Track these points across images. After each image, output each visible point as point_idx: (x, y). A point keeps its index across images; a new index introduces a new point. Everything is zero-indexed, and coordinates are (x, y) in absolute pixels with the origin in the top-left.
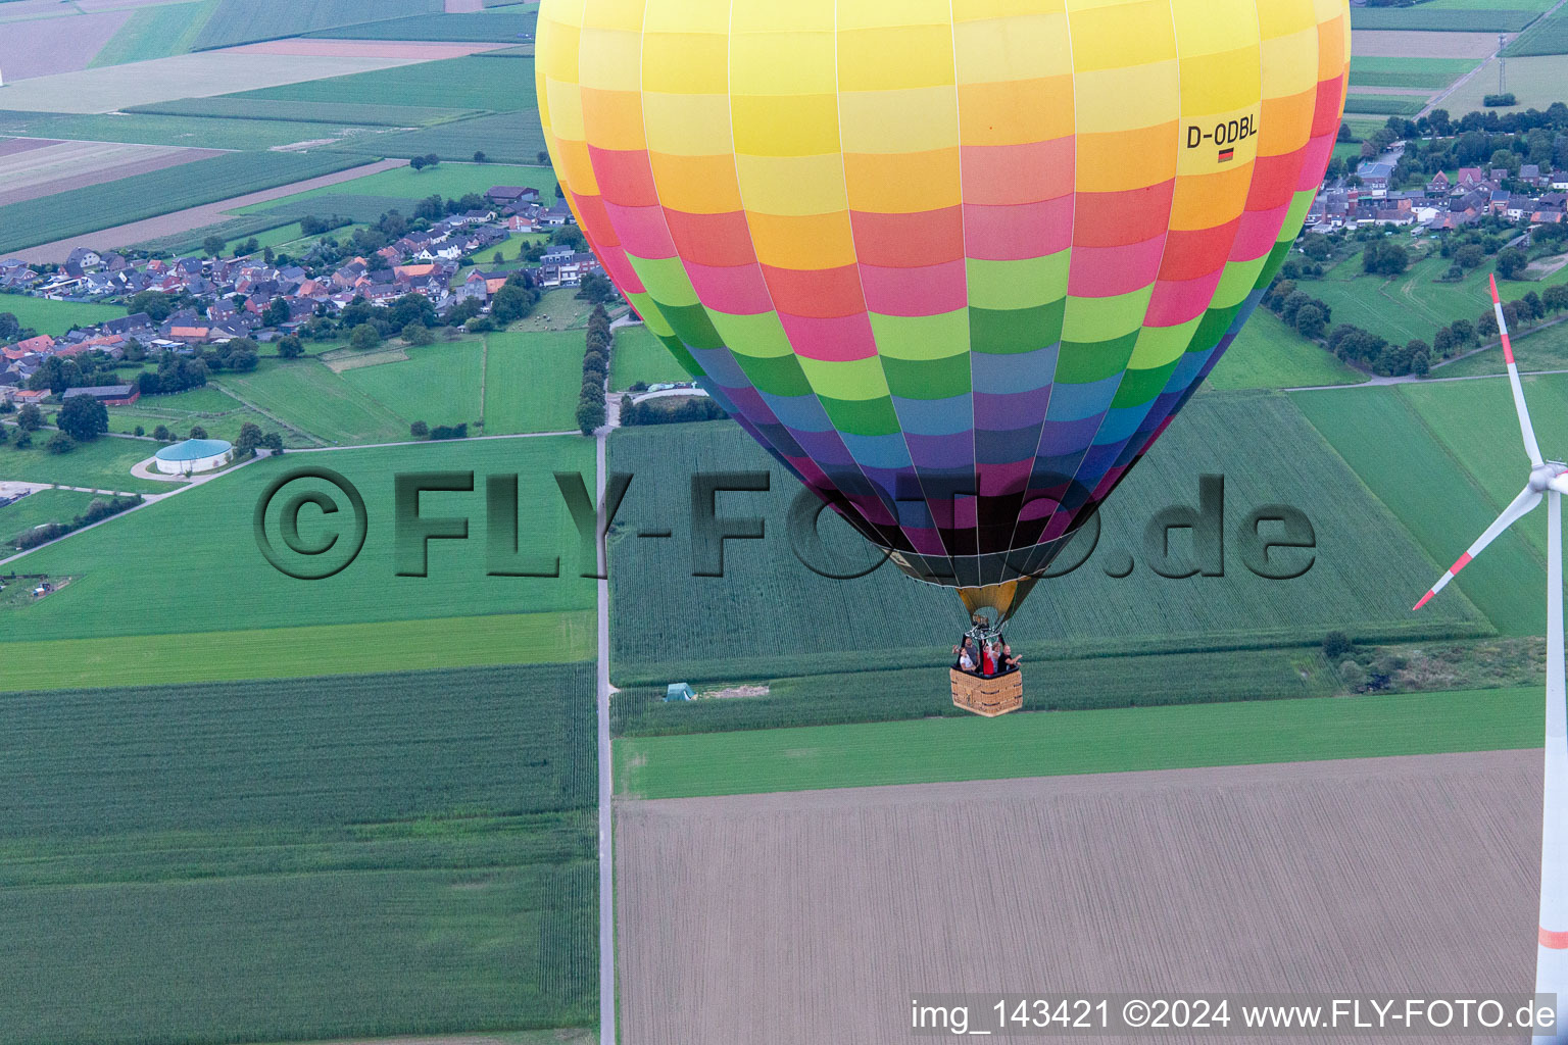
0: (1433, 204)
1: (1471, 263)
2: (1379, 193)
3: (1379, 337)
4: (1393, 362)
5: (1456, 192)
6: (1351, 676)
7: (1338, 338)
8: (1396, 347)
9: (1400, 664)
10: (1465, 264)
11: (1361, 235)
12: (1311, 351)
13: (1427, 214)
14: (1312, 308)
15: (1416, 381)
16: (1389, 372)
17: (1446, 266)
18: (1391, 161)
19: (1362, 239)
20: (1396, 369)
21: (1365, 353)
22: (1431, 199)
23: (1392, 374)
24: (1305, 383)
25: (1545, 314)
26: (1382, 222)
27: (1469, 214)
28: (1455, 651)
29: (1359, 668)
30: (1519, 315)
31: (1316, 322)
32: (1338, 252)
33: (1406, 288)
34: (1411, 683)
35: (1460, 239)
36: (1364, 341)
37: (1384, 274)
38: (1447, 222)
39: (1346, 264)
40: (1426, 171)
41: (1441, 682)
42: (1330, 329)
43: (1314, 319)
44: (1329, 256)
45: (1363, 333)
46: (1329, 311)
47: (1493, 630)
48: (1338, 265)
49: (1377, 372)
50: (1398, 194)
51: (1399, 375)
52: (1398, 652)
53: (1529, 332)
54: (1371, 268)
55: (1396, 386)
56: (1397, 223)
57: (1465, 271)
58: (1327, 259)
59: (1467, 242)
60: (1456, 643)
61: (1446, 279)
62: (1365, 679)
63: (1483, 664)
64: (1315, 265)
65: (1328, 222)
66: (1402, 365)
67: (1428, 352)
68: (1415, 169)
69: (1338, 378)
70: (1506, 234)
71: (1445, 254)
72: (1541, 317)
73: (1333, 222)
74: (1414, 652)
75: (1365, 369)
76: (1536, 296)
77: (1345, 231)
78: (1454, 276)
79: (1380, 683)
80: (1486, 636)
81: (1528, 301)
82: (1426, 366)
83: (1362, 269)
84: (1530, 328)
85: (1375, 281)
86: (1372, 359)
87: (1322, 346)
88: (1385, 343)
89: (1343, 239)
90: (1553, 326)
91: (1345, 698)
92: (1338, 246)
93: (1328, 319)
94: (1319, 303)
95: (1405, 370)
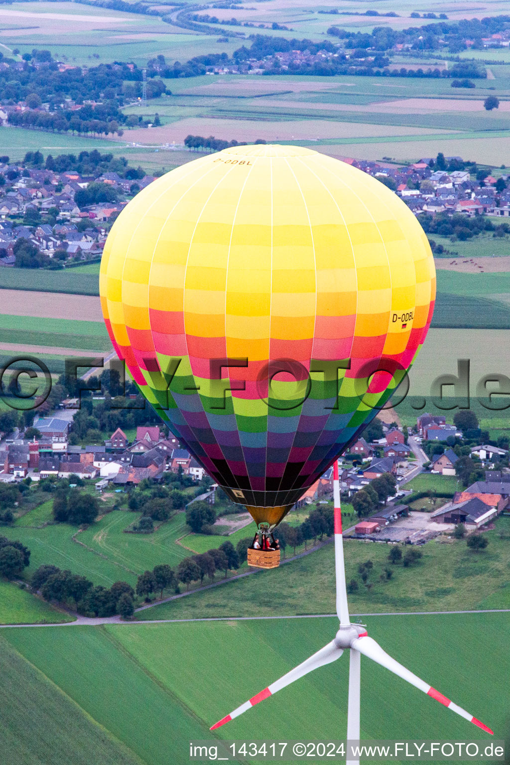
0: (115, 459)
1: (160, 516)
2: (59, 446)
3: (84, 578)
4: (98, 603)
5: (136, 450)
8: (101, 589)
10: (156, 517)
11: (46, 486)
13: (110, 469)
14: (13, 548)
15: (122, 622)
16: (94, 613)
17: (135, 519)
18: (67, 416)
19: (47, 489)
20: (101, 609)
21: (71, 593)
22: (113, 454)
23: (97, 615)
24: (12, 622)
25: (239, 565)
26: (66, 475)
27: (152, 471)
30: (217, 564)
31: (16, 564)
32: (26, 501)
33: (99, 537)
35: (147, 493)
36: (70, 581)
37: (75, 523)
38: (131, 477)
39: (35, 512)
40: (102, 428)
42: (31, 571)
43: (13, 561)
44: (16, 504)
45: (68, 573)
46: (29, 553)
48: (26, 513)
49: (82, 612)
50: (77, 449)
51: (104, 616)
53: (224, 581)
54: (61, 516)
55: (102, 626)
56: (81, 476)
57: (156, 524)
58: (14, 507)
59: (155, 495)
61: (136, 530)
64: (5, 511)
65: (10, 471)
66: (107, 606)
67: (132, 594)
68: (92, 425)
69: (44, 617)
70: (191, 491)
71: (134, 506)
72: (237, 567)
73: (15, 472)
75: (69, 610)
76: (232, 546)
77: (29, 481)
78: (144, 528)
81: (224, 550)
82: (131, 607)
83: (52, 517)
84: (225, 578)
85: (66, 531)
86: (77, 599)
87: (22, 587)
88: (90, 584)
89: (28, 489)
90: (247, 577)
92: (24, 495)
93: (27, 563)
94: (18, 545)
95: (110, 612)
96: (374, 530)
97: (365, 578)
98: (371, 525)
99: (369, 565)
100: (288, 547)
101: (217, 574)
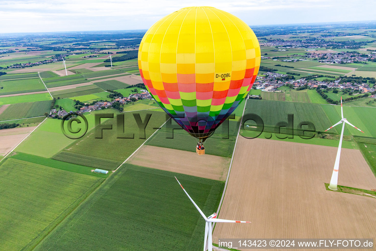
1: (346, 93)
2: (337, 84)
5: (346, 85)
6: (320, 136)
9: (326, 136)
12: (325, 100)
13: (342, 87)
14: (326, 95)
17: (343, 93)
18: (339, 81)
19: (333, 89)
21: (331, 101)
22: (343, 85)
23: (333, 104)
24: (323, 104)
25: (353, 100)
26: (336, 87)
27: (347, 88)
28: (333, 135)
29: (321, 135)
33: (337, 95)
34: (327, 138)
35: (345, 90)
38: (344, 88)
39: (331, 91)
41: (330, 138)
42: (327, 98)
43: (325, 97)
45: (331, 99)
47: (338, 134)
49: (332, 103)
50: (339, 84)
52: (326, 134)
54: (334, 92)
55: (333, 105)
56: (338, 88)
60: (333, 134)
62: (322, 137)
63: (336, 137)
64: (327, 91)
68: (342, 82)
69: (327, 104)
70: (351, 90)
71: (343, 91)
73: (331, 87)
74: (328, 135)
75: (330, 103)
79: (323, 137)
81: (352, 98)
85: (334, 94)
88: (333, 101)
89: (331, 89)
91: (319, 138)
93: (327, 97)
95: (335, 104)
96: (373, 97)
97: (370, 102)
98: (373, 96)
99: (371, 101)
100: (361, 98)
101: (350, 100)
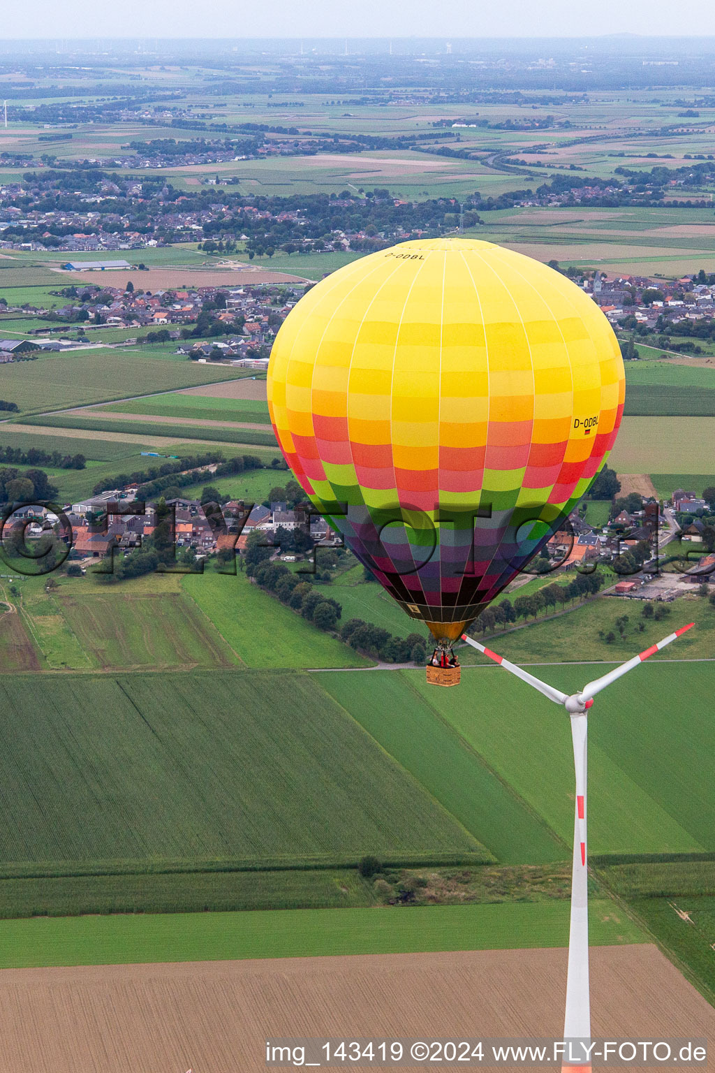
3: (385, 630)
4: (396, 651)
6: (382, 892)
7: (350, 629)
8: (399, 639)
9: (422, 883)
12: (325, 640)
14: (327, 604)
15: (414, 667)
16: (392, 659)
20: (398, 657)
21: (373, 643)
23: (395, 661)
24: (325, 666)
25: (516, 619)
28: (465, 874)
29: (388, 885)
30: (497, 619)
31: (330, 617)
32: (343, 563)
34: (431, 898)
36: (373, 632)
39: (348, 573)
41: (455, 898)
42: (341, 623)
43: (328, 615)
44: (334, 566)
45: (371, 626)
46: (340, 609)
47: (495, 860)
48: (342, 574)
49: (383, 659)
51: (400, 662)
52: (420, 874)
53: (502, 633)
54: (370, 576)
55: (398, 670)
58: (332, 568)
60: (466, 869)
62: (394, 894)
63: (488, 885)
64: (324, 572)
66: (403, 654)
67: (424, 644)
69: (351, 663)
72: (514, 621)
74: (432, 875)
75: (371, 656)
76: (510, 604)
79: (406, 897)
80: (488, 864)
81: (503, 607)
82: (423, 655)
83: (363, 577)
84: (505, 630)
85: (374, 587)
86: (379, 647)
87: (334, 637)
88: (390, 636)
89: (345, 553)
90: (523, 628)
91: (379, 910)
92: (341, 558)
93: (339, 616)
94: (331, 602)
95: (406, 659)
96: (631, 589)
97: (621, 630)
98: (629, 585)
99: (625, 619)
101: (497, 626)
